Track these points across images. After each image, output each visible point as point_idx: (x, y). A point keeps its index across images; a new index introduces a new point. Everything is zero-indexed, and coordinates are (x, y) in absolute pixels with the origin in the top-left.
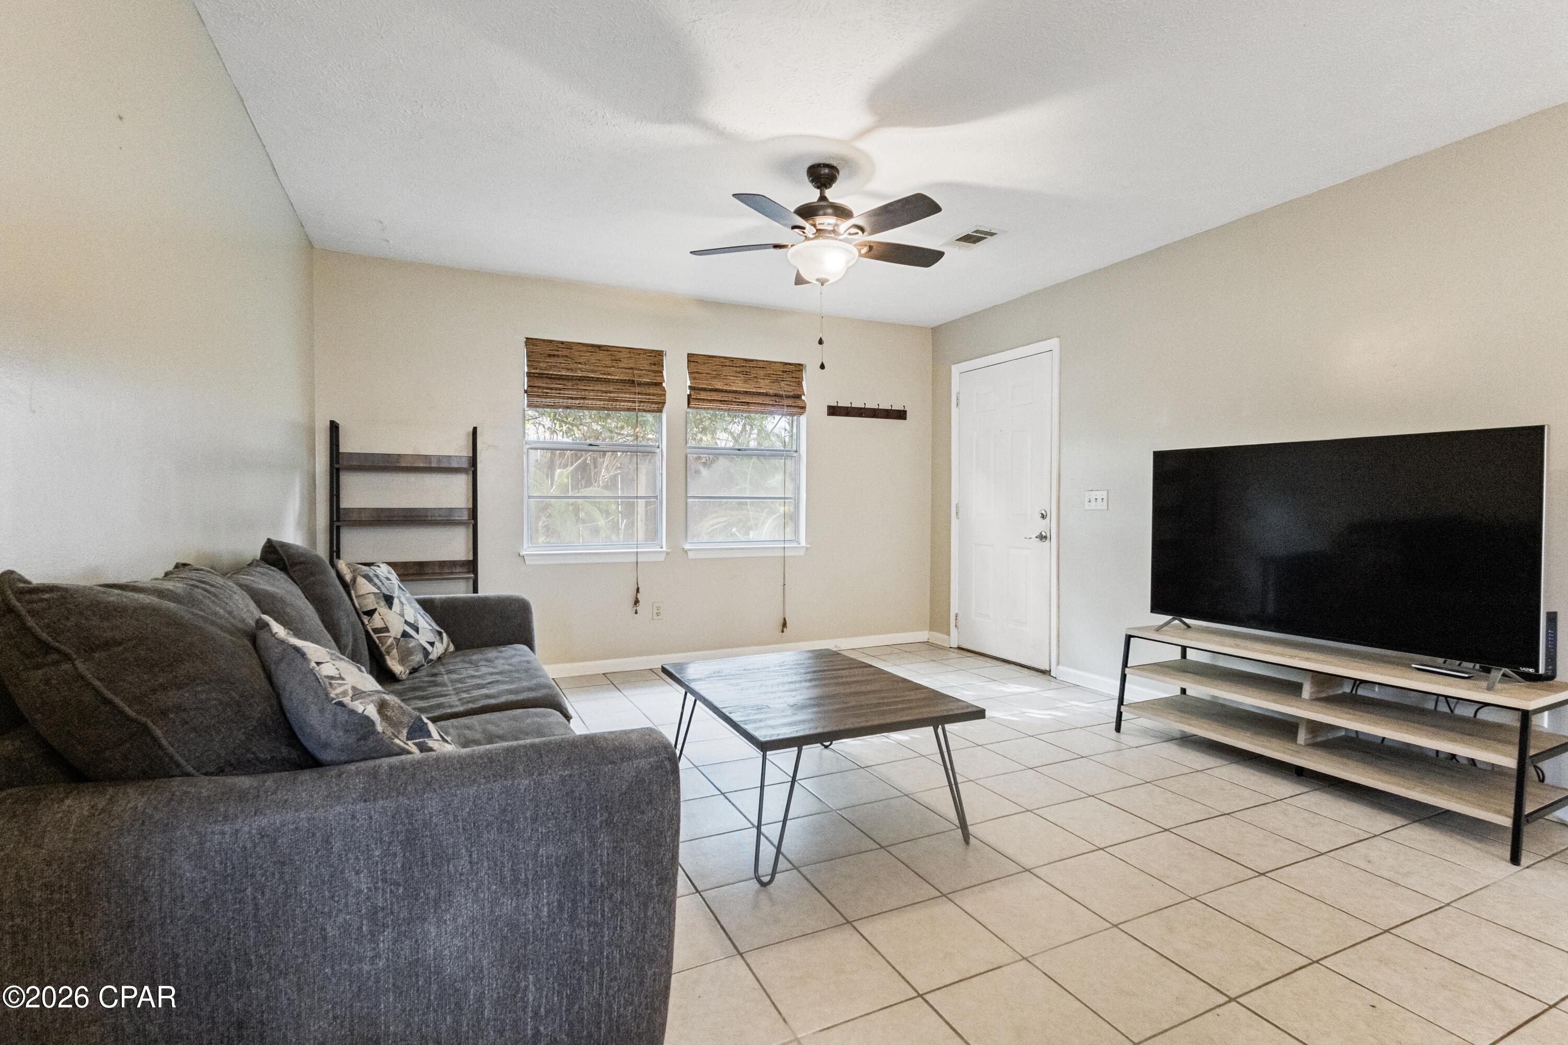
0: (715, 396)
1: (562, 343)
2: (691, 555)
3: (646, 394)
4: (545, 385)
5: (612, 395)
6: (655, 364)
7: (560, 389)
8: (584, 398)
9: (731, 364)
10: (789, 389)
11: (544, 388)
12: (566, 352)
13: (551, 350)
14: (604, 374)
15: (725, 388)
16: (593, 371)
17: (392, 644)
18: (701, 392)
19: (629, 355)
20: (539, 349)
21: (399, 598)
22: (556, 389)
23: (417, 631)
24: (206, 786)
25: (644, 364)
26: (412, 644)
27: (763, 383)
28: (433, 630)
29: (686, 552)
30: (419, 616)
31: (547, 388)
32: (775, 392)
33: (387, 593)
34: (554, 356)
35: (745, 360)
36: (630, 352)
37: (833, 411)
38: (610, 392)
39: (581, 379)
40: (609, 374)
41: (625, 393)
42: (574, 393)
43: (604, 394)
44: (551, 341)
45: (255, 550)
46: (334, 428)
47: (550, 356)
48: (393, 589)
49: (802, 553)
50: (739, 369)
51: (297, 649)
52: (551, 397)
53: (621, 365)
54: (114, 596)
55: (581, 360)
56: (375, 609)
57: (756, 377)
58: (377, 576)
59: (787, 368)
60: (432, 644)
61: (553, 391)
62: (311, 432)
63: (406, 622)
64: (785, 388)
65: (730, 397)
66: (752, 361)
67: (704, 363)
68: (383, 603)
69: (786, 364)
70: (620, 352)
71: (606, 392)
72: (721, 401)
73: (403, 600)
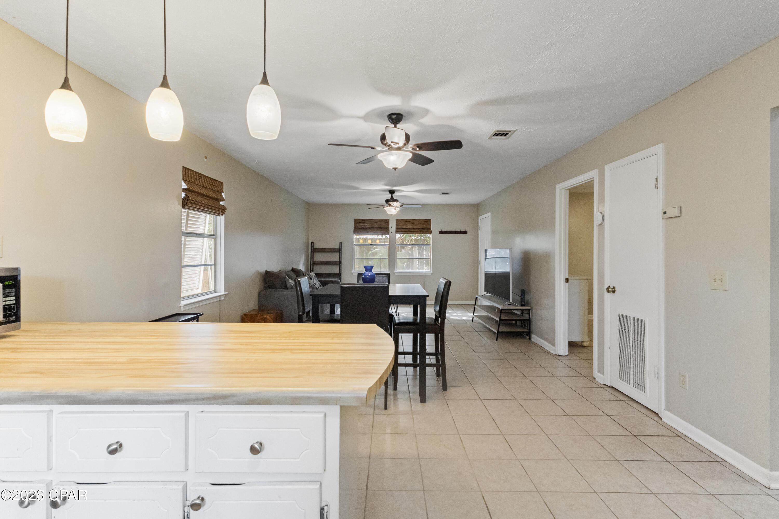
0: (404, 230)
2: (396, 274)
3: (384, 231)
4: (358, 230)
6: (387, 223)
7: (362, 230)
8: (368, 233)
9: (408, 221)
10: (427, 227)
12: (363, 221)
13: (360, 221)
15: (407, 228)
16: (370, 226)
18: (399, 229)
19: (379, 221)
20: (357, 221)
21: (313, 279)
22: (360, 231)
23: (316, 284)
24: (278, 290)
25: (384, 223)
26: (314, 286)
27: (418, 225)
28: (319, 285)
29: (395, 273)
30: (317, 282)
32: (422, 228)
33: (311, 277)
34: (361, 223)
35: (413, 219)
37: (441, 232)
38: (374, 231)
39: (367, 228)
40: (374, 226)
41: (378, 231)
42: (365, 232)
44: (360, 219)
45: (291, 269)
46: (312, 243)
47: (359, 223)
48: (312, 277)
49: (430, 275)
50: (411, 222)
51: (289, 280)
53: (377, 223)
54: (273, 273)
55: (367, 223)
57: (416, 224)
58: (310, 274)
59: (426, 221)
60: (319, 287)
62: (308, 244)
63: (314, 283)
64: (425, 226)
65: (407, 230)
66: (415, 219)
67: (401, 221)
68: (310, 279)
69: (426, 219)
70: (376, 220)
73: (314, 279)
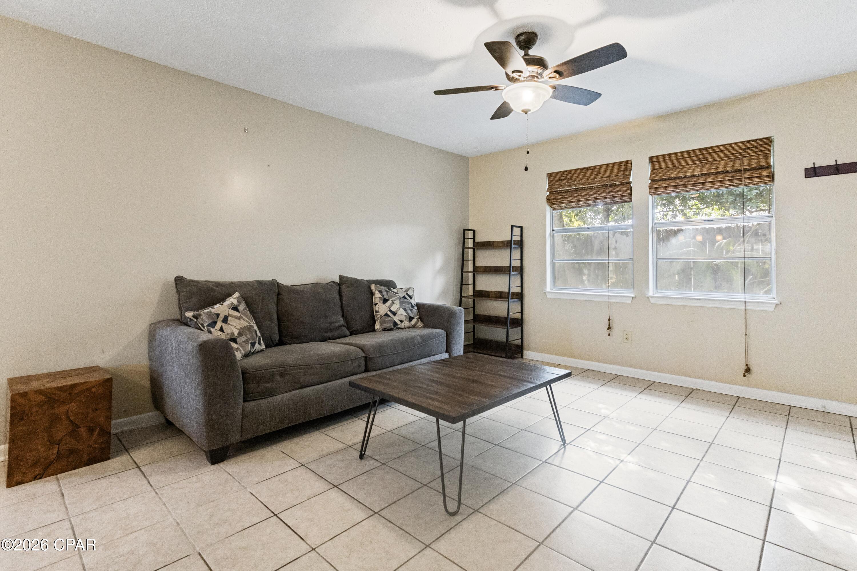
0: (669, 183)
1: (566, 171)
2: (652, 301)
3: (615, 192)
4: (554, 198)
5: (593, 196)
6: (624, 171)
7: (562, 198)
8: (579, 201)
9: (688, 155)
10: (752, 162)
11: (554, 199)
12: (568, 176)
13: (560, 177)
14: (589, 184)
15: (680, 175)
16: (582, 184)
17: (379, 317)
18: (659, 182)
19: (606, 169)
20: (553, 178)
21: (393, 301)
22: (560, 199)
25: (616, 171)
26: (388, 319)
27: (720, 164)
29: (648, 298)
30: (402, 309)
31: (556, 199)
32: (735, 168)
33: (386, 298)
34: (562, 180)
35: (703, 149)
36: (607, 167)
37: (812, 172)
38: (591, 195)
39: (577, 190)
40: (592, 184)
41: (601, 193)
42: (570, 199)
43: (588, 197)
44: (560, 172)
46: (470, 232)
47: (560, 180)
48: (393, 297)
50: (696, 158)
52: (559, 204)
53: (601, 176)
55: (577, 179)
56: (377, 304)
57: (713, 161)
59: (749, 145)
60: (401, 321)
61: (559, 200)
63: (390, 310)
64: (748, 163)
65: (683, 181)
66: (709, 148)
67: (664, 161)
68: (382, 301)
69: (749, 141)
70: (600, 168)
71: (589, 195)
72: (676, 186)
